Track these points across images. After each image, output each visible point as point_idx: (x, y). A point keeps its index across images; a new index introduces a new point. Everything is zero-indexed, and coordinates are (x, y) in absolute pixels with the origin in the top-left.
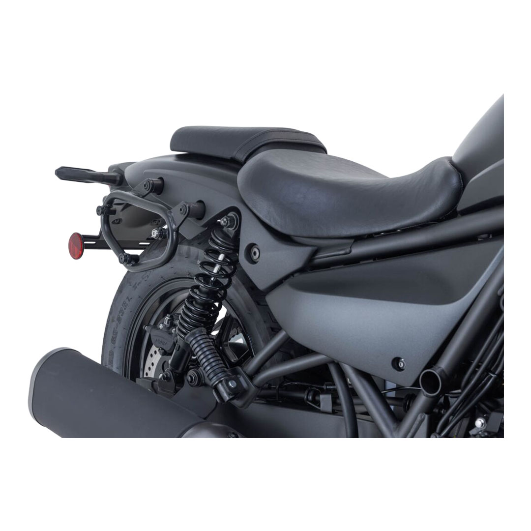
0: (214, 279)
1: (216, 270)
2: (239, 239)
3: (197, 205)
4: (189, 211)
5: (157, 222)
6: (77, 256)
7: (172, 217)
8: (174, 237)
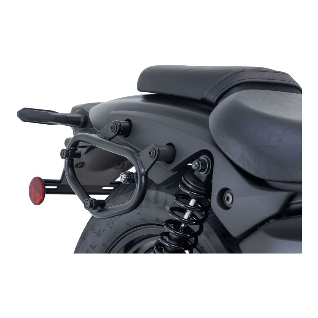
0: (184, 226)
1: (186, 216)
2: (211, 184)
3: (166, 148)
4: (159, 154)
5: (121, 165)
6: (38, 201)
7: (141, 160)
8: (143, 181)
